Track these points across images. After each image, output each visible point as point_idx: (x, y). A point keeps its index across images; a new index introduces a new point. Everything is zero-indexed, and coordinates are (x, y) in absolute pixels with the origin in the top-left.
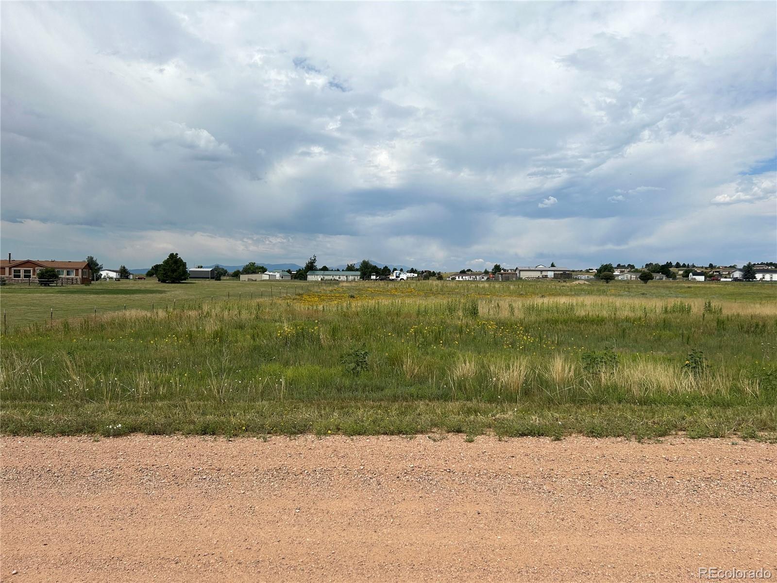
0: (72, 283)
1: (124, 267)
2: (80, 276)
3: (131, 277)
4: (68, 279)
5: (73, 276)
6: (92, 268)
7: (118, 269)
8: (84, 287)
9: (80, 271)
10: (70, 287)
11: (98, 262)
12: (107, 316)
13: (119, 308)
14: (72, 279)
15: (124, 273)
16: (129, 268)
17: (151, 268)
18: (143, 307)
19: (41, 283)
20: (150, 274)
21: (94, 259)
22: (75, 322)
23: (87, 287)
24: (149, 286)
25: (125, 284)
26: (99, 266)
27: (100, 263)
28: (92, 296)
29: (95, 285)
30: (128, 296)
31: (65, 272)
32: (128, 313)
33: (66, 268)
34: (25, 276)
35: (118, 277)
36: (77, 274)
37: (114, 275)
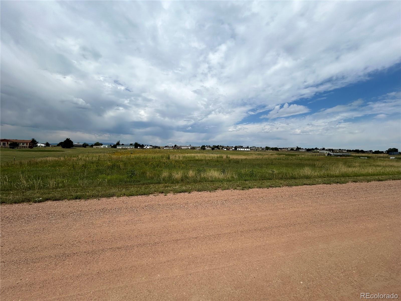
0: (25, 148)
1: (48, 143)
2: (28, 145)
3: (51, 146)
4: (23, 146)
5: (25, 145)
6: (33, 143)
7: (45, 143)
8: (30, 149)
9: (28, 144)
10: (24, 149)
11: (36, 140)
12: (39, 160)
13: (45, 157)
14: (25, 146)
15: (47, 145)
16: (49, 143)
17: (59, 143)
18: (54, 156)
19: (10, 148)
20: (58, 145)
21: (35, 139)
22: (25, 162)
23: (31, 149)
24: (57, 149)
25: (48, 148)
26: (37, 142)
27: (37, 141)
28: (33, 152)
29: (35, 148)
30: (49, 152)
31: (22, 144)
32: (48, 158)
33: (22, 142)
34: (3, 145)
35: (45, 146)
36: (27, 145)
37: (43, 145)
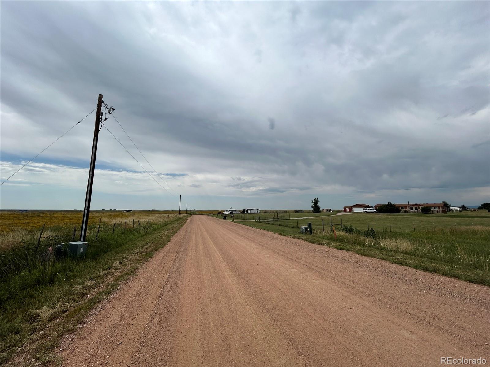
0: (437, 213)
1: (464, 205)
2: (441, 209)
3: (468, 209)
4: (435, 211)
5: (437, 209)
6: (446, 207)
7: (460, 206)
8: (443, 214)
9: (441, 207)
11: (448, 203)
12: (463, 228)
13: (470, 225)
14: (437, 211)
15: (464, 208)
16: (466, 205)
17: (480, 205)
18: (481, 224)
19: (423, 212)
20: (480, 208)
21: (446, 202)
23: (445, 214)
24: (483, 214)
25: (465, 213)
27: (449, 204)
28: (449, 218)
29: (449, 213)
30: (471, 219)
31: (433, 208)
32: (475, 227)
33: (434, 206)
34: (415, 210)
35: (461, 210)
36: (439, 209)
37: (458, 209)
